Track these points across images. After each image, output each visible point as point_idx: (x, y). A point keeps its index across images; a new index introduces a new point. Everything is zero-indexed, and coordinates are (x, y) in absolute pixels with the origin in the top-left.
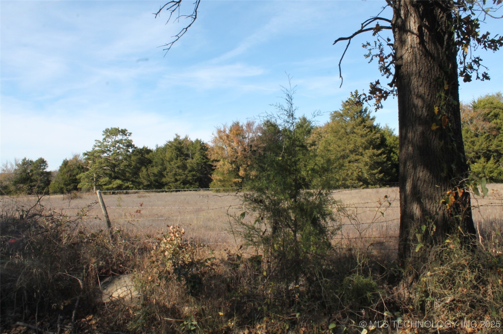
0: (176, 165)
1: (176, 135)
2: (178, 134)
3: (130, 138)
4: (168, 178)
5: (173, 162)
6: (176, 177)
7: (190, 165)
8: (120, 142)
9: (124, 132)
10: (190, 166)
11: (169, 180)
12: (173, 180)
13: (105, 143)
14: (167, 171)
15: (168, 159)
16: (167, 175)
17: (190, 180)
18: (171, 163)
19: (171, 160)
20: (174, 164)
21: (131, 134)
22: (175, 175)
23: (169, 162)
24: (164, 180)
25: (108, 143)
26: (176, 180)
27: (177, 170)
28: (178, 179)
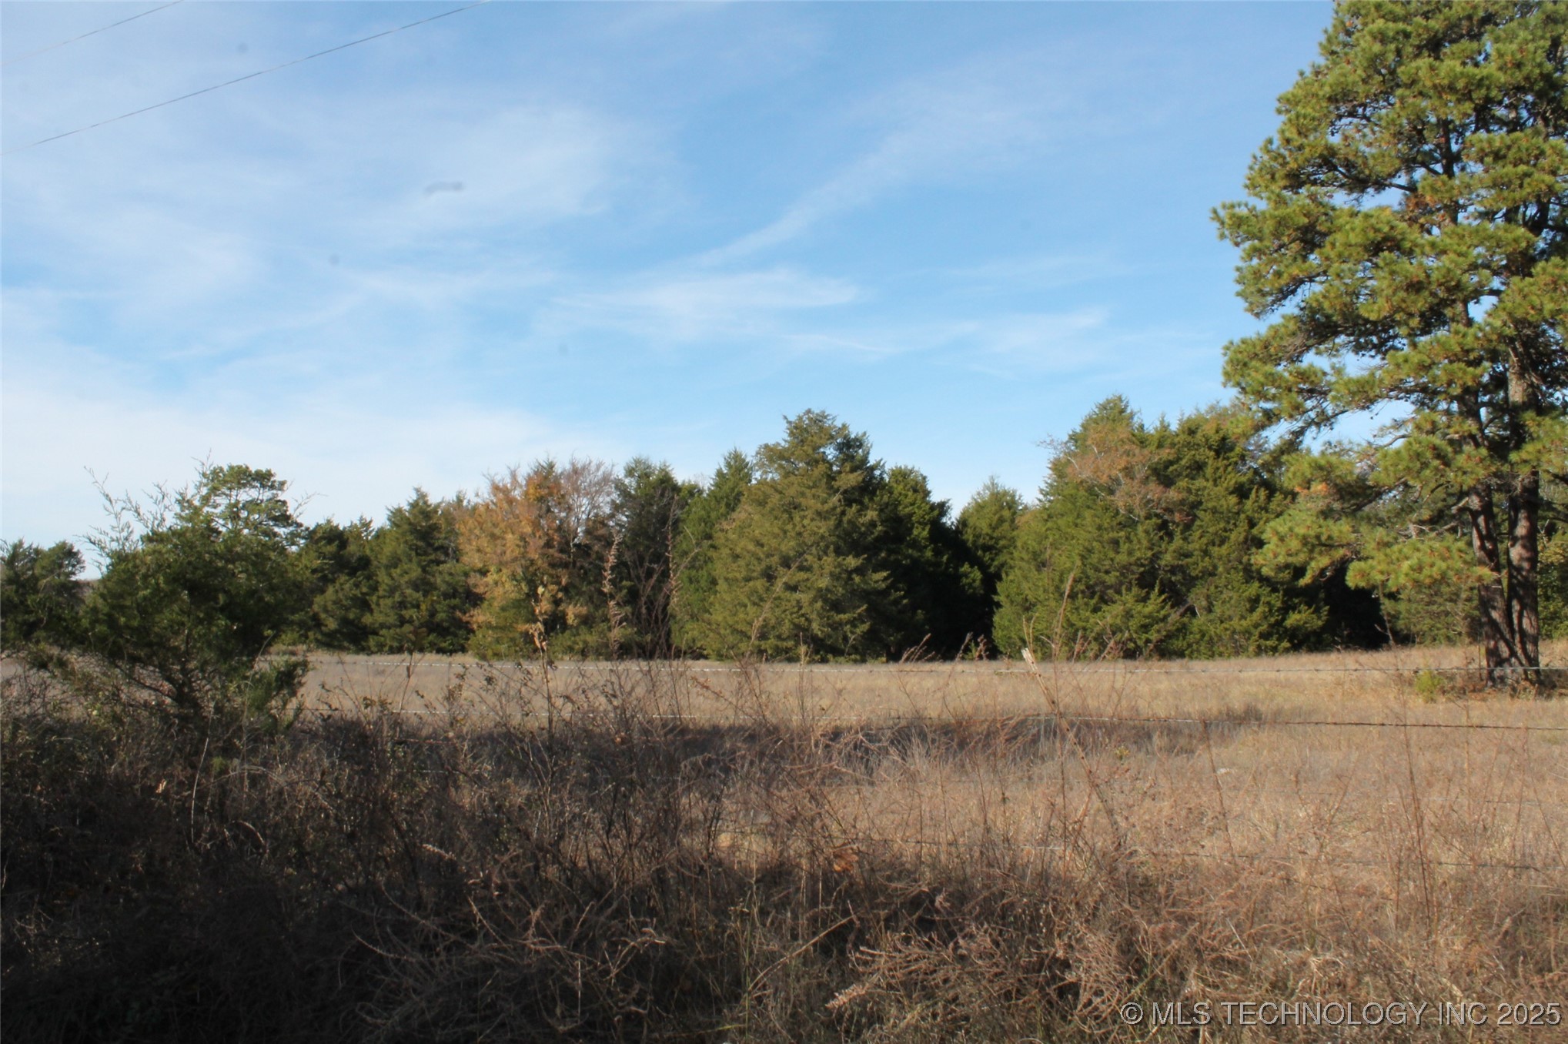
0: (406, 578)
1: (417, 490)
2: (424, 490)
3: (282, 497)
4: (381, 614)
5: (398, 571)
6: (404, 612)
7: (448, 578)
8: (253, 505)
9: (263, 478)
10: (444, 581)
11: (381, 618)
12: (392, 619)
13: (206, 509)
14: (381, 593)
15: (384, 561)
16: (378, 605)
17: (442, 621)
18: (393, 570)
19: (395, 562)
20: (401, 575)
21: (282, 484)
22: (402, 605)
23: (387, 567)
24: (367, 619)
25: (213, 510)
26: (402, 622)
27: (409, 591)
28: (407, 617)
